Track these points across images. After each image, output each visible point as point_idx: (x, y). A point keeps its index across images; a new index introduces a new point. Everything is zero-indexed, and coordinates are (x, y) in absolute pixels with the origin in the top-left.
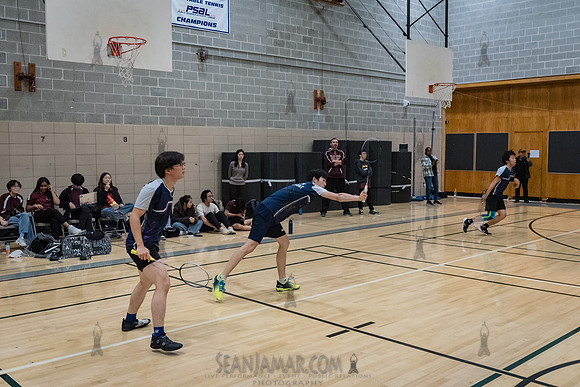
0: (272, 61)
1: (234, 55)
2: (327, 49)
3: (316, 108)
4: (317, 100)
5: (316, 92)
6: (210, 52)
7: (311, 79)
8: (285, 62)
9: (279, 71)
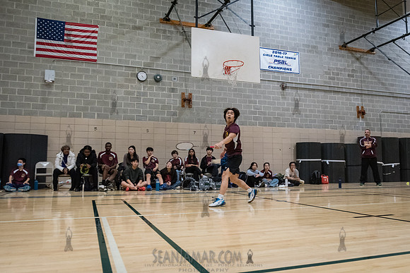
0: (328, 89)
1: (303, 86)
2: (365, 81)
3: (358, 117)
4: (359, 112)
5: (358, 107)
6: (288, 85)
7: (355, 100)
8: (336, 89)
9: (332, 95)
